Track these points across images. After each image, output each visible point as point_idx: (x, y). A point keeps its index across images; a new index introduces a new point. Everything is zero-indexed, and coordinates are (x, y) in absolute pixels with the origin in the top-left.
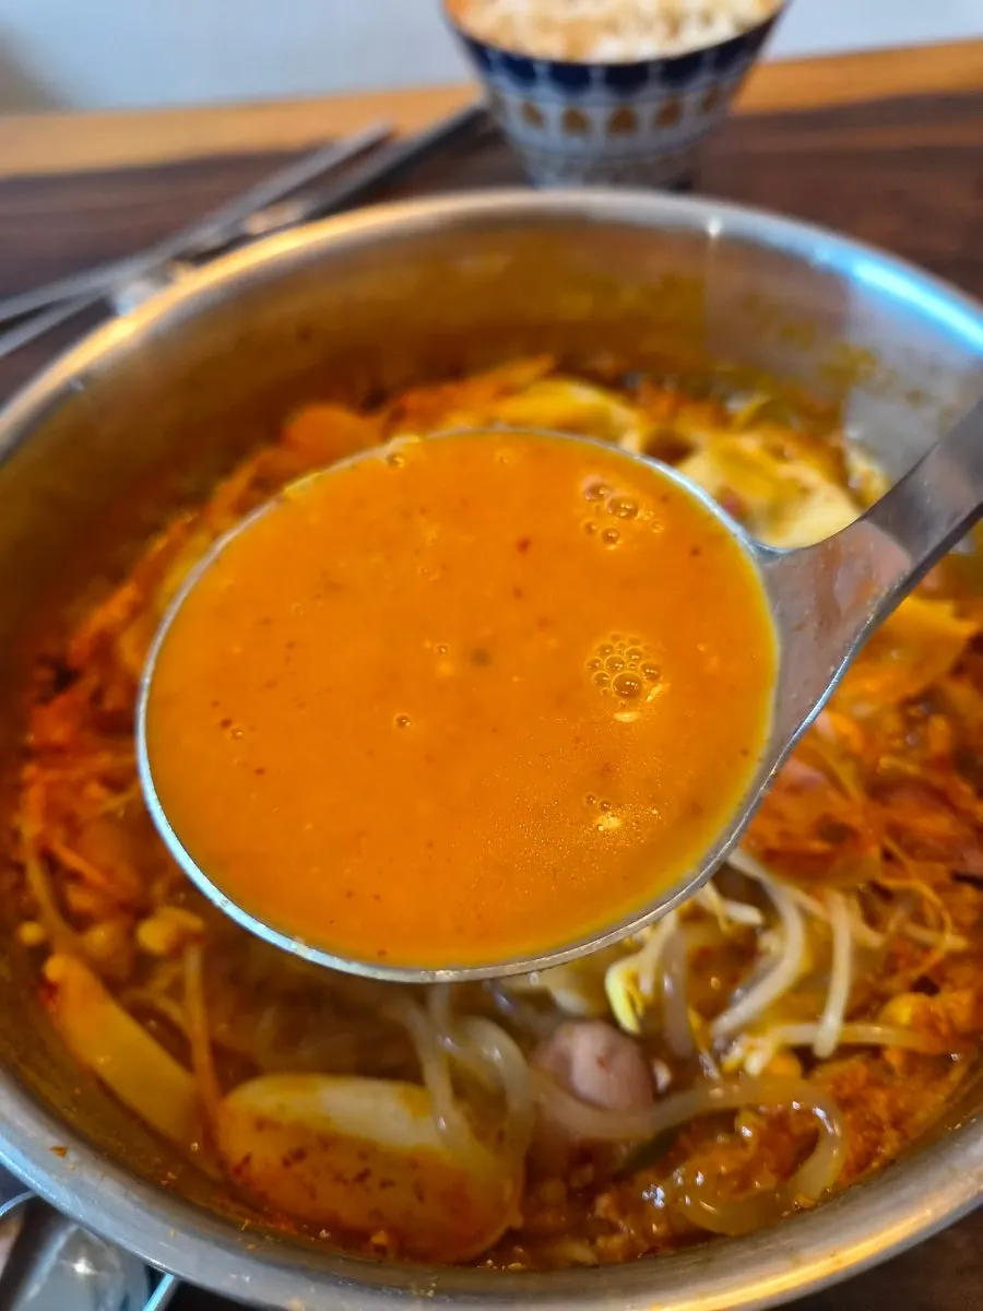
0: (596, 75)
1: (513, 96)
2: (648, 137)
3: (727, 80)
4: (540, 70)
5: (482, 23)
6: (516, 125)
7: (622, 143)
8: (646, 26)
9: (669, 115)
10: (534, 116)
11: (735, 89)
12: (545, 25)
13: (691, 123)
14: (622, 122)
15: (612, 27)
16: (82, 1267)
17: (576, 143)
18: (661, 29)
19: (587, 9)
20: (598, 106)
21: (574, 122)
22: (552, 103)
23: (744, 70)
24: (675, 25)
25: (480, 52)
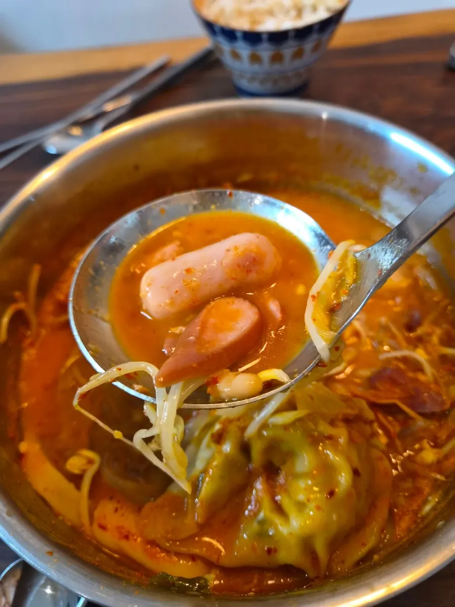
0: (265, 37)
1: (226, 46)
2: (289, 64)
3: (325, 37)
4: (239, 35)
5: (211, 13)
6: (227, 59)
7: (277, 67)
8: (287, 12)
9: (298, 54)
10: (236, 56)
11: (329, 40)
12: (240, 13)
13: (308, 57)
14: (277, 58)
15: (271, 13)
16: (49, 591)
17: (256, 67)
18: (293, 13)
19: (259, 5)
20: (265, 51)
21: (255, 58)
22: (244, 50)
23: (333, 32)
24: (300, 12)
25: (210, 26)
